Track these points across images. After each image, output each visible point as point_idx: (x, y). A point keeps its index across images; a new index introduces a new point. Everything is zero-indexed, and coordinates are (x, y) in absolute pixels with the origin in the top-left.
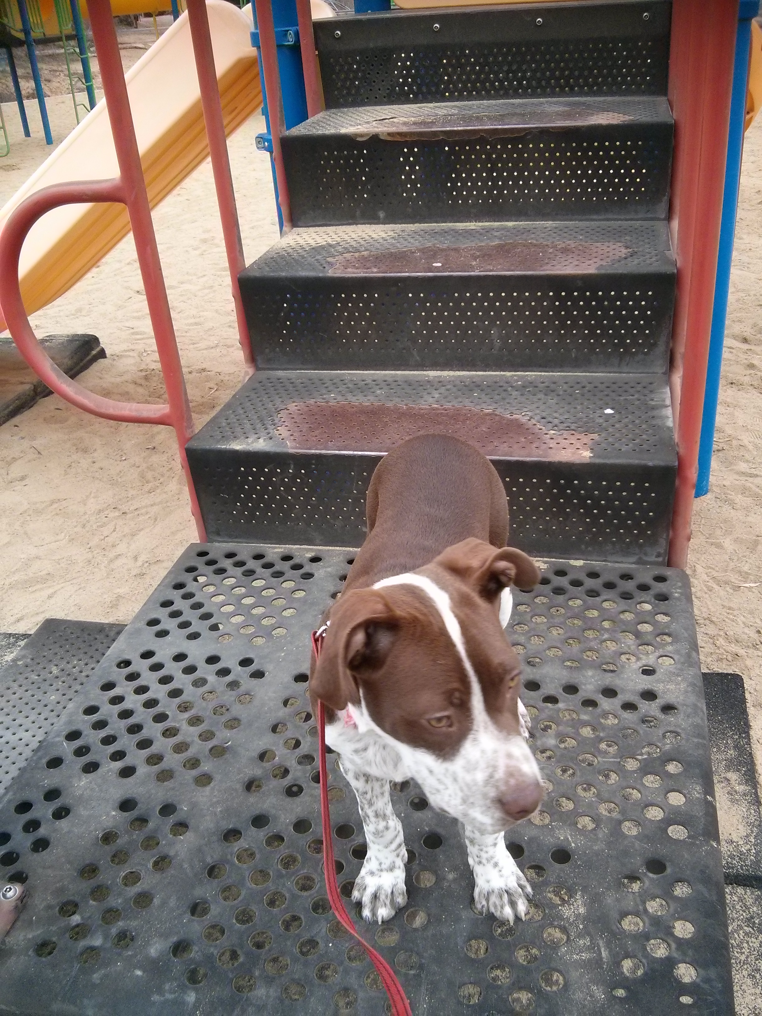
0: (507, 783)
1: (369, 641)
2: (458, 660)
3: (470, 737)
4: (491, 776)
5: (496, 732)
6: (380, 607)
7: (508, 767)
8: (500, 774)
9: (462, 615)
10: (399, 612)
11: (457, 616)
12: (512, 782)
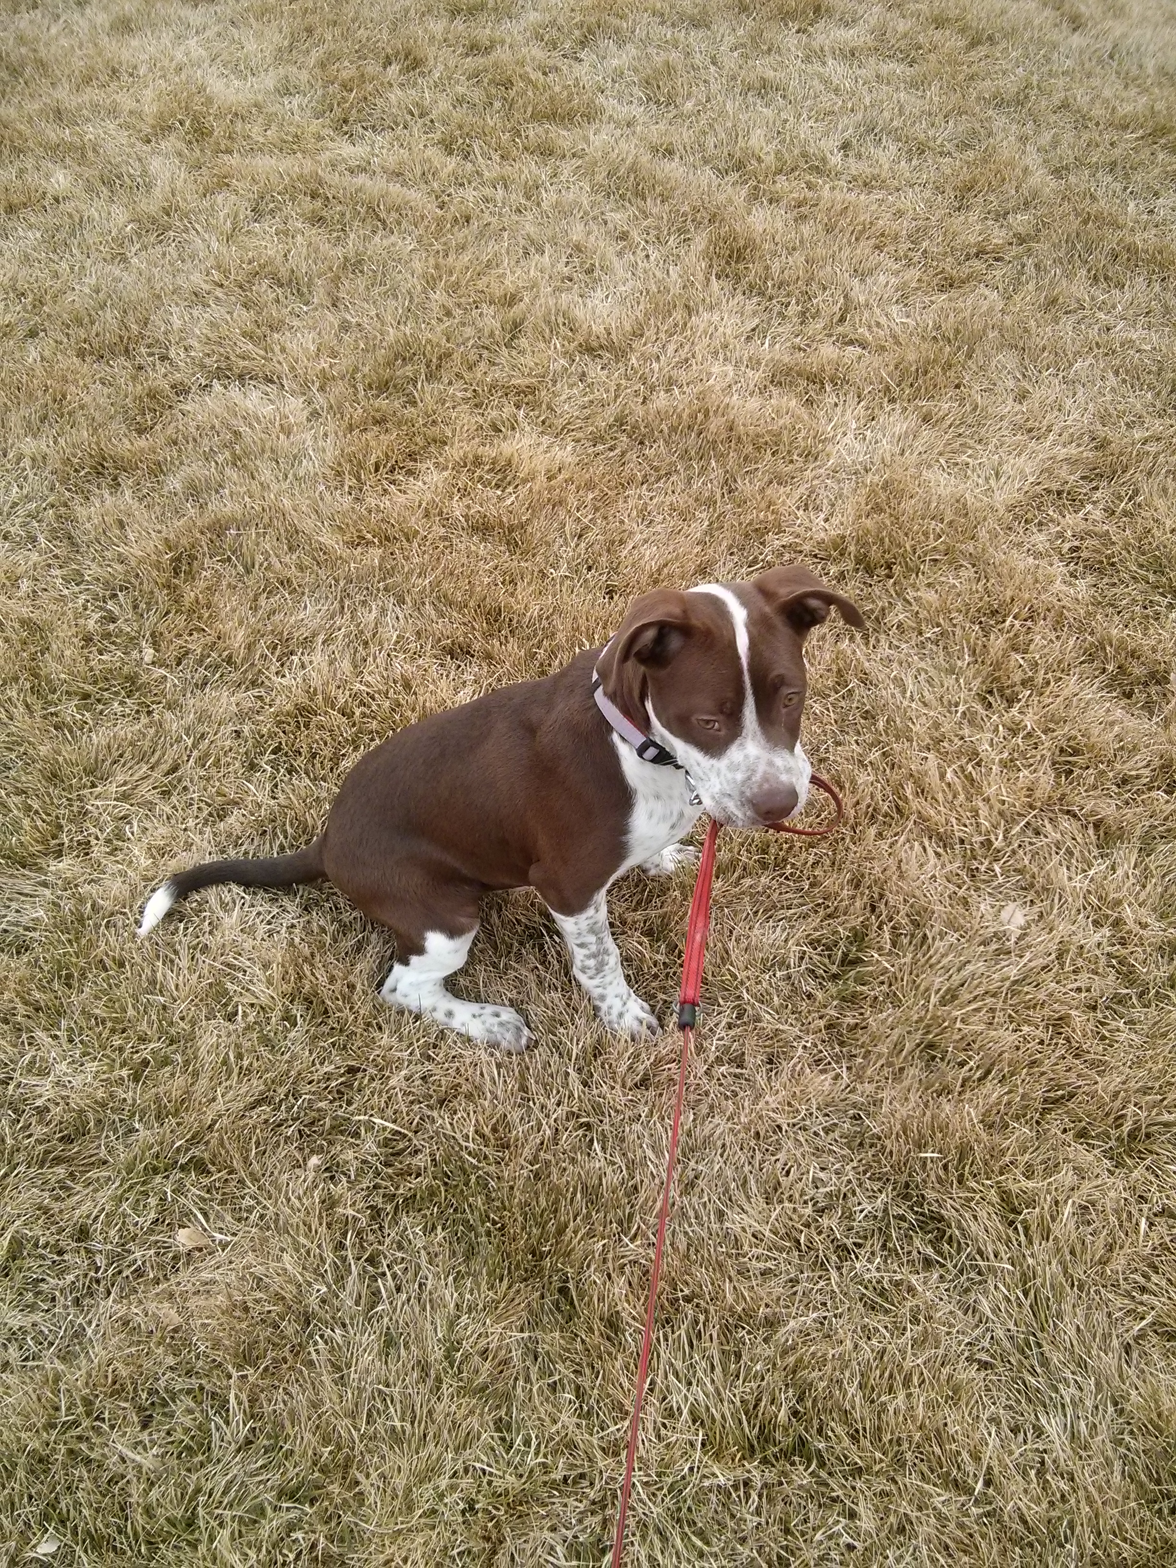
0: (760, 786)
1: (660, 639)
2: (741, 672)
3: (737, 742)
4: (749, 778)
5: (763, 742)
6: (677, 610)
7: (765, 773)
8: (757, 777)
9: (755, 632)
10: (694, 622)
11: (749, 633)
12: (766, 786)
